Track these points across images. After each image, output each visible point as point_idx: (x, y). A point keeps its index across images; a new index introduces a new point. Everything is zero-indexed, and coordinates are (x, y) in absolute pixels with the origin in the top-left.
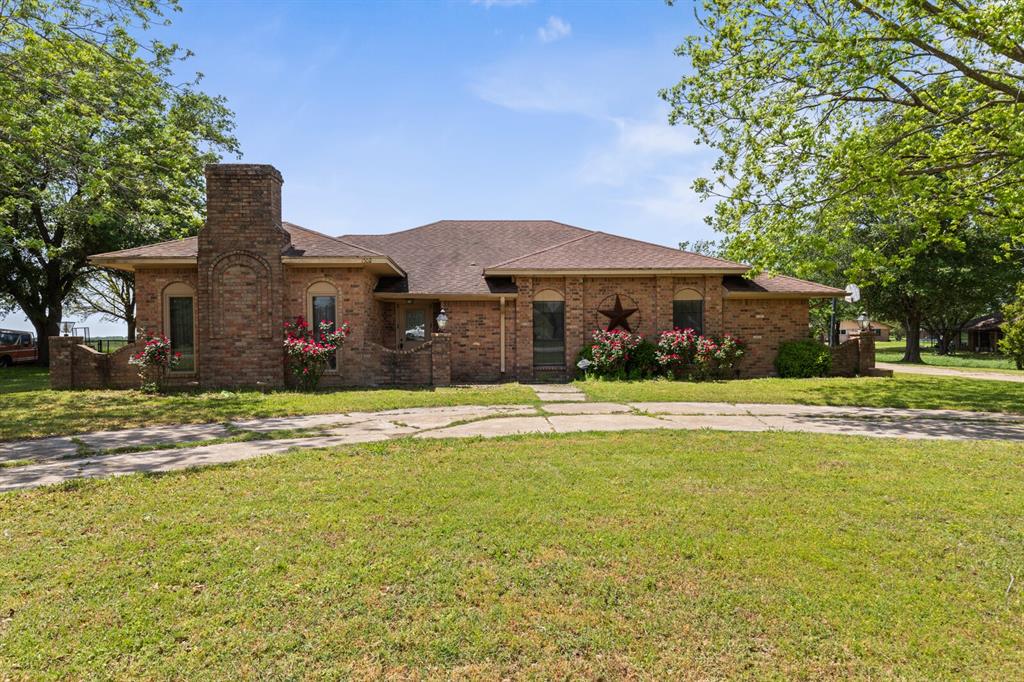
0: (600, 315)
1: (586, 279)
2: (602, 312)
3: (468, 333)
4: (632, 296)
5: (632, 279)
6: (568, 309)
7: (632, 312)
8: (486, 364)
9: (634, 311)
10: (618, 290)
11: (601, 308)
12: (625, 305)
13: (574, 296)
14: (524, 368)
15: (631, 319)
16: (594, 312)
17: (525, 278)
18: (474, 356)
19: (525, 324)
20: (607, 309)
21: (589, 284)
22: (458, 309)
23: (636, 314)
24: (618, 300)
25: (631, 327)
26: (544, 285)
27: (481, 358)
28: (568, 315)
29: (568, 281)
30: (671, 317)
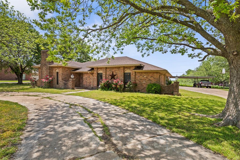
0: (109, 76)
1: (106, 68)
2: (110, 75)
3: (87, 79)
4: (116, 72)
6: (103, 74)
7: (115, 75)
8: (90, 86)
9: (116, 75)
10: (113, 70)
11: (110, 74)
12: (114, 74)
13: (104, 72)
14: (95, 87)
15: (115, 77)
16: (108, 75)
17: (95, 68)
18: (88, 83)
19: (95, 78)
20: (111, 74)
21: (107, 69)
22: (86, 74)
23: (116, 76)
24: (113, 72)
25: (115, 79)
26: (99, 70)
27: (89, 84)
28: (103, 76)
29: (103, 68)
30: (123, 77)
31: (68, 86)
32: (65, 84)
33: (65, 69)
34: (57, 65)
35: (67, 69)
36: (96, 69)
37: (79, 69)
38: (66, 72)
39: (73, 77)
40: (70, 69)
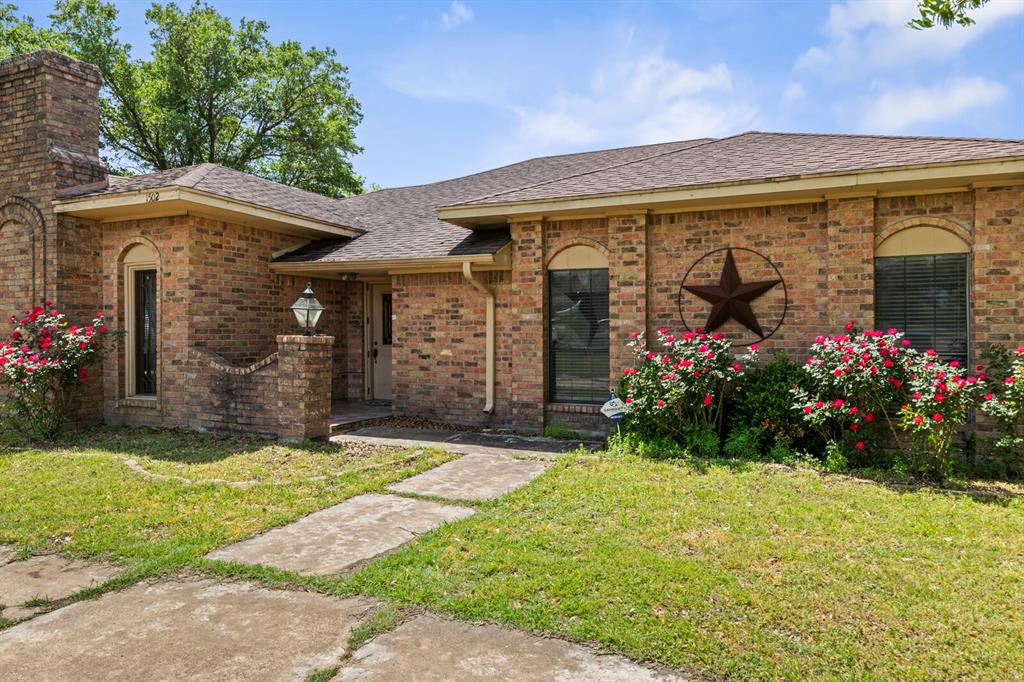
0: (688, 296)
1: (653, 217)
2: (693, 290)
3: (434, 334)
4: (765, 251)
5: (765, 210)
6: (613, 284)
7: (762, 288)
8: (463, 394)
9: (770, 285)
10: (732, 239)
11: (691, 280)
12: (747, 273)
13: (627, 256)
14: (528, 405)
15: (761, 306)
16: (676, 289)
17: (527, 224)
18: (444, 374)
19: (527, 317)
20: (703, 282)
21: (662, 229)
22: (419, 289)
23: (776, 293)
24: (730, 263)
25: (762, 322)
26: (569, 237)
27: (455, 381)
28: (612, 296)
29: (612, 226)
30: (870, 299)
31: (261, 408)
32: (229, 392)
33: (217, 240)
34: (142, 199)
35: (243, 244)
36: (537, 236)
37: (346, 240)
38: (233, 267)
39: (315, 319)
40: (265, 241)
